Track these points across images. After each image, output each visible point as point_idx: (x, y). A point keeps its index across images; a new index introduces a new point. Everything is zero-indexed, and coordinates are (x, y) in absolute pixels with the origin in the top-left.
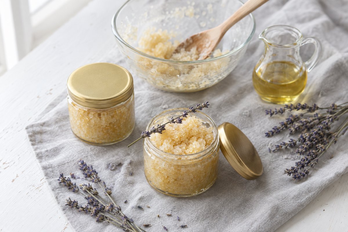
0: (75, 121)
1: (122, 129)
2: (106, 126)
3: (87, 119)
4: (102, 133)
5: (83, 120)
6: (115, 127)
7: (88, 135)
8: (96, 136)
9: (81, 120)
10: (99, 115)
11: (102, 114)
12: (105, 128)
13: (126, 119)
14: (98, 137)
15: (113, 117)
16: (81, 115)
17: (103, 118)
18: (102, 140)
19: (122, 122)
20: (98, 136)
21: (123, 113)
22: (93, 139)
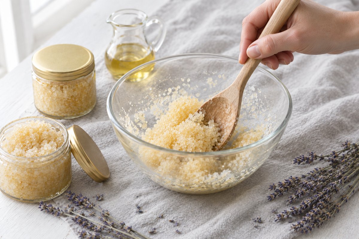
0: (39, 96)
1: (83, 104)
2: (68, 99)
3: (50, 92)
4: (63, 106)
5: (46, 93)
6: (76, 100)
7: (51, 109)
8: (58, 110)
9: (44, 94)
10: (62, 88)
11: (64, 86)
12: (67, 101)
13: (87, 94)
14: (60, 110)
15: (74, 90)
16: (44, 89)
17: (65, 92)
18: (64, 113)
19: (84, 97)
20: (60, 108)
21: (84, 87)
22: (55, 112)
